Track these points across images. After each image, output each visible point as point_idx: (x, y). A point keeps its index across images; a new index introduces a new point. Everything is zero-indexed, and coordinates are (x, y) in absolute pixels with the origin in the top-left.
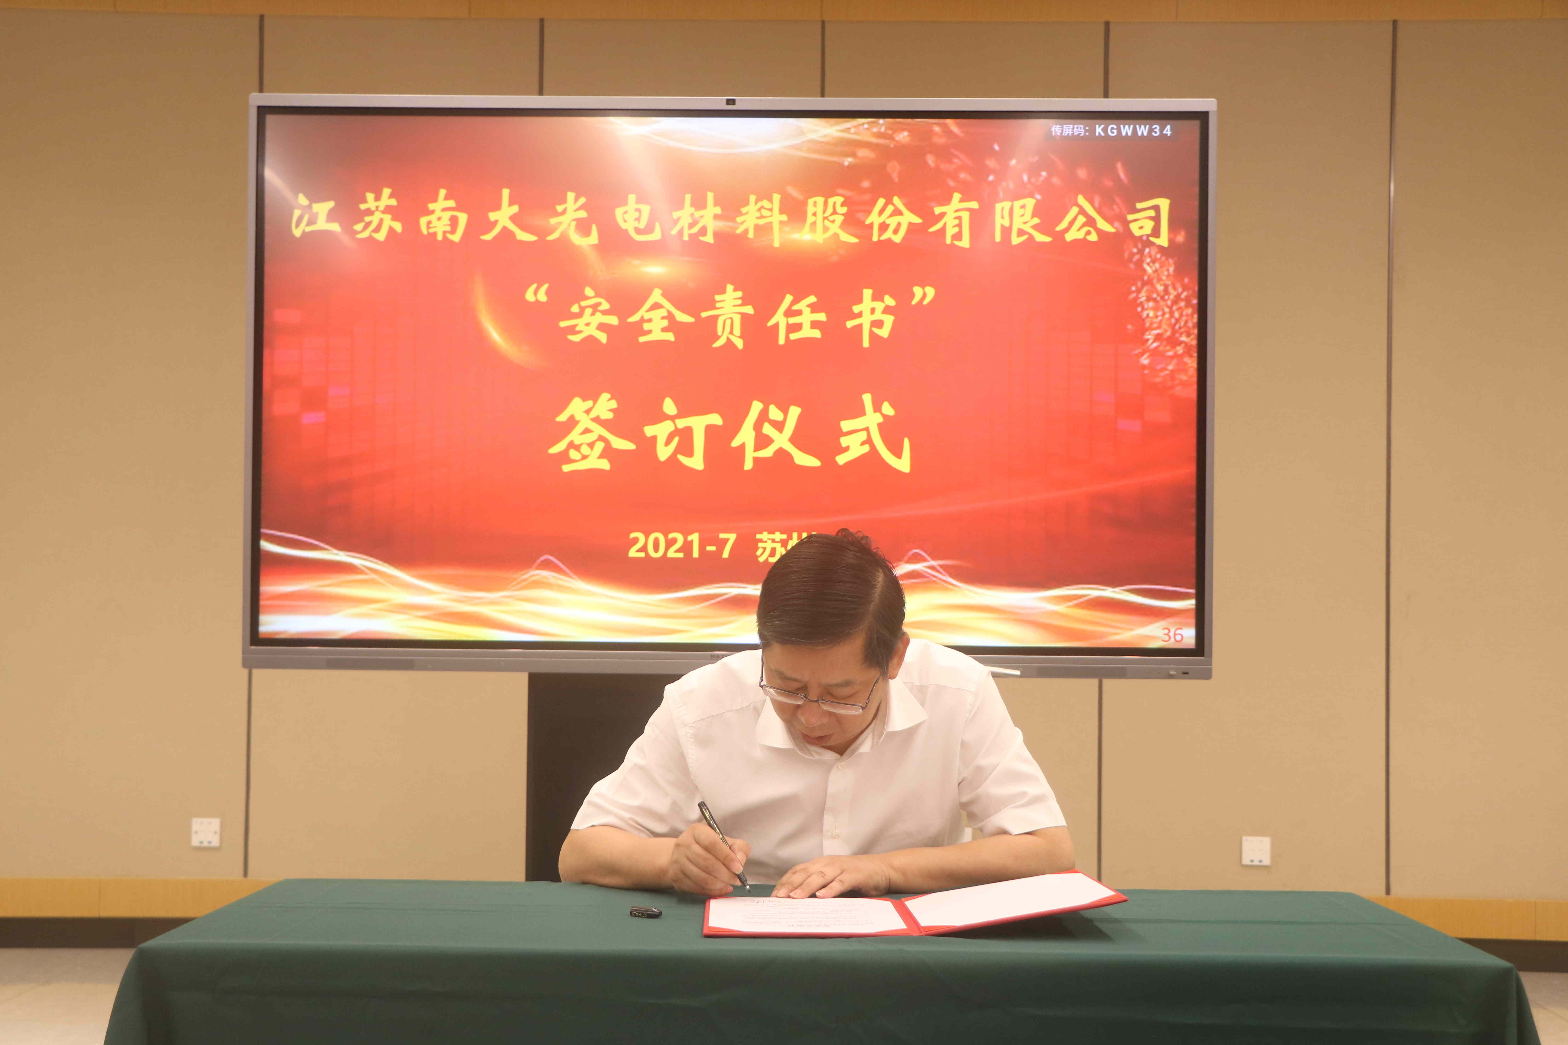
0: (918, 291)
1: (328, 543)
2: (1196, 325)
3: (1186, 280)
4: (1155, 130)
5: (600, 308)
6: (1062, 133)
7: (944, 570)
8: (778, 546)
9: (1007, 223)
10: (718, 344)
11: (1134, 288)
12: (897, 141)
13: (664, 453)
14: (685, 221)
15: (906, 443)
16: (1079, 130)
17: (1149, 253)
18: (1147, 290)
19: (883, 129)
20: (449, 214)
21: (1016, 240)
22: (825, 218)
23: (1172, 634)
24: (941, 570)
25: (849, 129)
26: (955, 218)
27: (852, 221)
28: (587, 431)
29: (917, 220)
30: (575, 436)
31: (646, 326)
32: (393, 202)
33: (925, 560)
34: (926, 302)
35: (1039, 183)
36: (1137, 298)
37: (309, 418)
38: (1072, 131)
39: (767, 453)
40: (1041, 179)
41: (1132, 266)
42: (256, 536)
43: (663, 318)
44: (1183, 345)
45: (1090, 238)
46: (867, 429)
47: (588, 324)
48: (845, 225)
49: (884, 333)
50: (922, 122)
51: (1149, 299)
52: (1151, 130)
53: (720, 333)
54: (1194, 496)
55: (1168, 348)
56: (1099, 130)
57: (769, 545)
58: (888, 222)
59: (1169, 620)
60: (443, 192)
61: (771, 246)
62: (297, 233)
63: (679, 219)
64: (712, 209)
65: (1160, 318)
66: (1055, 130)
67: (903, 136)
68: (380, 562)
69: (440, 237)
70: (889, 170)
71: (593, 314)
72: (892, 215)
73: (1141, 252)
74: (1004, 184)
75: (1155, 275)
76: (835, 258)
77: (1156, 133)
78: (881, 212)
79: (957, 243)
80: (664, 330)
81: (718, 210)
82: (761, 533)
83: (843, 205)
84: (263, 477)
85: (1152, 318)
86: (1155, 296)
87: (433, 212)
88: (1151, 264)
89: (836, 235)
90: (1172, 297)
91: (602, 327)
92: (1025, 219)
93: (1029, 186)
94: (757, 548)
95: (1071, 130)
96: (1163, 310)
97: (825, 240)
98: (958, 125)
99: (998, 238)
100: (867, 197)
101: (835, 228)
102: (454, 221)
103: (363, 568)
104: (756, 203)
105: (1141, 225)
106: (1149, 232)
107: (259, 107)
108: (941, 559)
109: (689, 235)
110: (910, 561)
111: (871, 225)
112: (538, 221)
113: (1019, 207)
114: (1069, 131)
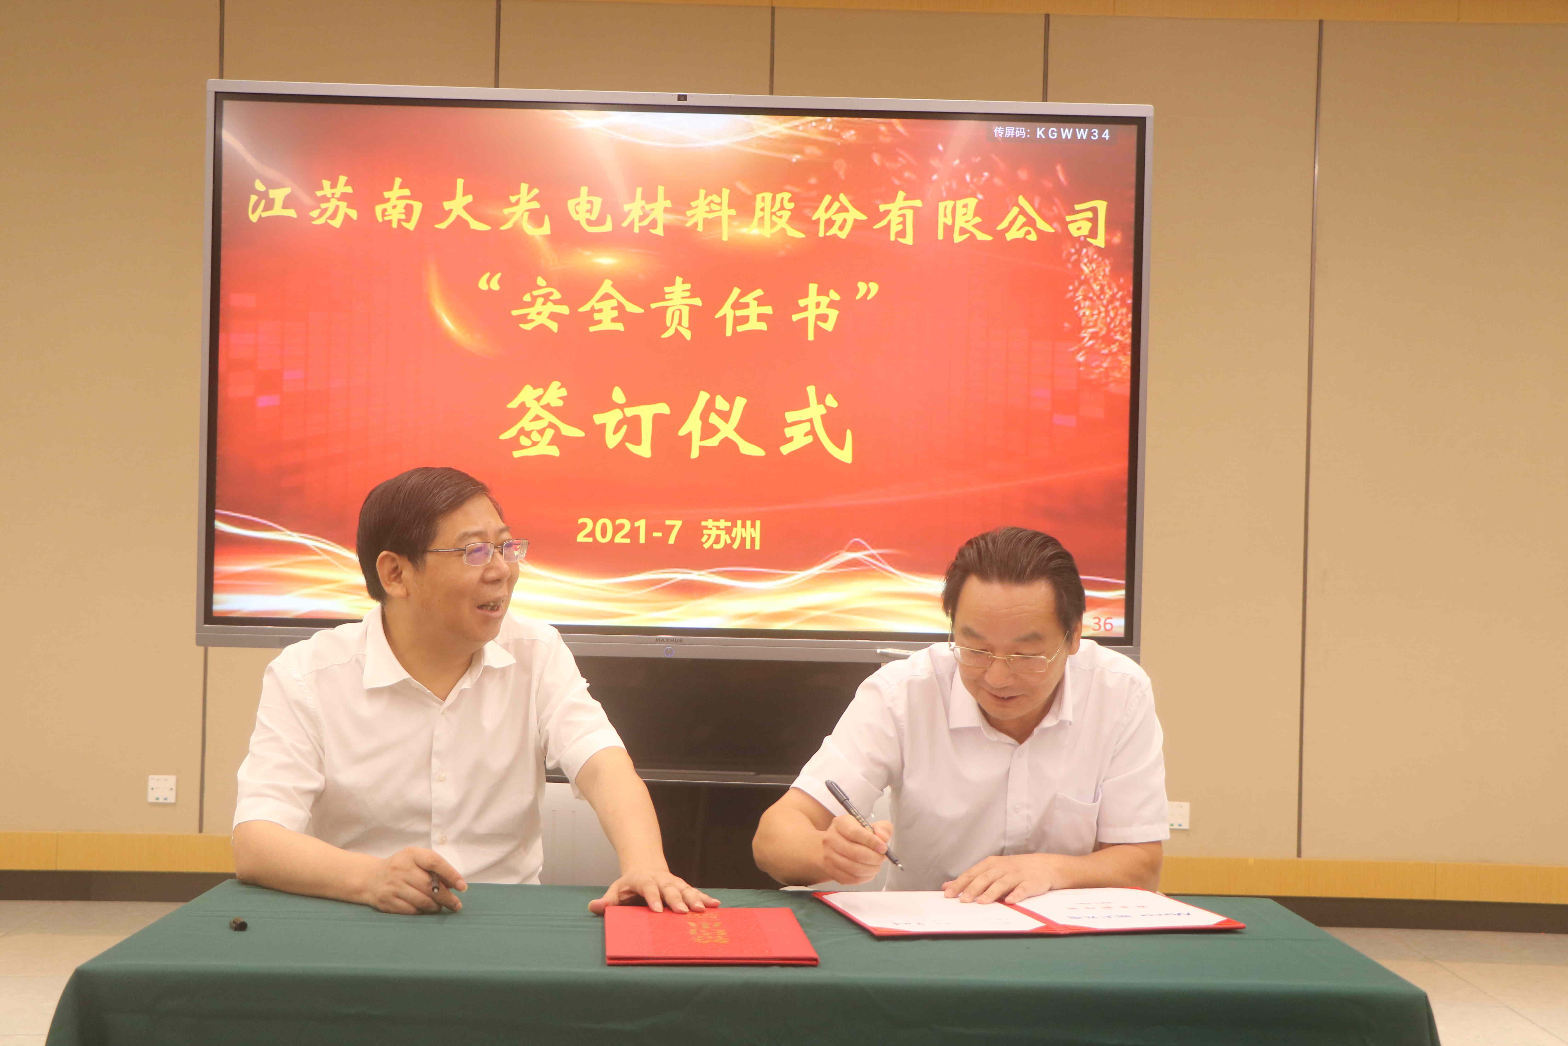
0: (862, 286)
1: (281, 525)
2: (1130, 325)
3: (1122, 281)
4: (1094, 134)
5: (551, 298)
6: (1004, 135)
7: (883, 558)
8: (722, 533)
9: (950, 223)
10: (666, 335)
11: (1071, 288)
12: (844, 139)
13: (612, 440)
14: (636, 214)
15: (849, 433)
16: (1021, 132)
17: (1087, 253)
18: (1084, 290)
19: (830, 128)
20: (403, 203)
21: (958, 238)
22: (773, 213)
23: (1102, 623)
24: (880, 559)
25: (797, 126)
26: (899, 216)
27: (799, 217)
28: (537, 418)
29: (862, 217)
30: (525, 423)
31: (597, 317)
32: (349, 190)
33: (866, 549)
34: (869, 297)
35: (981, 183)
36: (1074, 297)
37: (264, 401)
38: (1014, 133)
39: (714, 442)
40: (984, 179)
41: (1070, 266)
42: (210, 517)
43: (613, 308)
44: (1117, 344)
45: (1029, 237)
46: (811, 421)
47: (539, 313)
48: (791, 221)
49: (829, 326)
50: (868, 121)
51: (1085, 298)
52: (1090, 134)
53: (668, 324)
54: (1125, 490)
55: (1103, 346)
56: (1040, 133)
57: (714, 532)
58: (834, 218)
59: (1100, 610)
60: (398, 181)
61: (720, 239)
62: (254, 218)
63: (630, 212)
64: (663, 203)
65: (1096, 317)
66: (998, 132)
67: (850, 135)
68: (333, 544)
69: (395, 225)
70: (836, 167)
71: (544, 303)
72: (838, 212)
73: (1079, 252)
74: (947, 184)
75: (1092, 274)
76: (782, 253)
77: (1095, 136)
78: (827, 209)
79: (901, 240)
80: (614, 320)
81: (668, 204)
82: (706, 520)
83: (790, 201)
84: (217, 458)
85: (1087, 316)
86: (1091, 295)
87: (388, 200)
88: (1088, 265)
89: (783, 230)
90: (1107, 296)
91: (553, 316)
92: (967, 218)
93: (971, 186)
94: (703, 535)
95: (1012, 132)
96: (1099, 309)
97: (772, 235)
98: (904, 125)
99: (941, 236)
100: (814, 193)
101: (782, 223)
102: (409, 210)
103: (316, 549)
104: (705, 198)
105: (1079, 226)
106: (1086, 233)
107: (216, 93)
108: (880, 548)
109: (640, 227)
110: (852, 549)
111: (818, 221)
112: (491, 211)
113: (961, 207)
114: (1011, 133)
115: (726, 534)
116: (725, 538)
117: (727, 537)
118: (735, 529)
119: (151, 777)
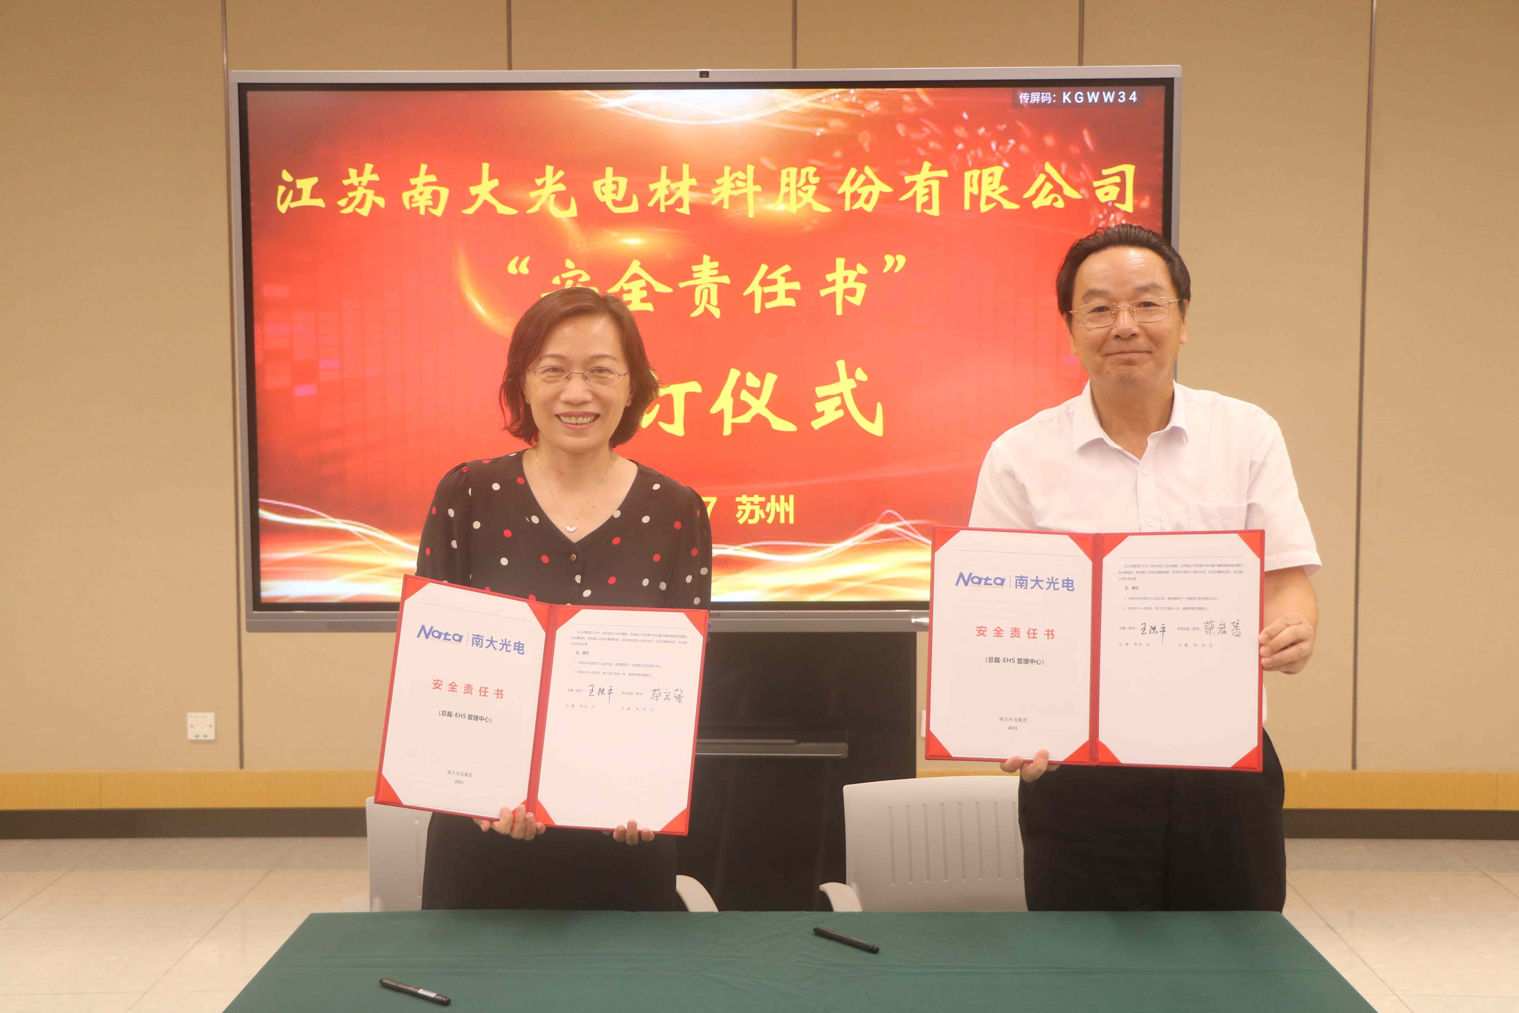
0: (889, 259)
1: (324, 512)
4: (1121, 97)
6: (1029, 100)
7: (916, 529)
8: (757, 508)
9: (976, 192)
10: (695, 314)
12: (868, 111)
14: (661, 194)
15: (879, 406)
16: (1046, 98)
17: (1115, 218)
19: (854, 99)
20: (429, 190)
21: (984, 208)
22: (798, 189)
24: (913, 529)
25: (821, 99)
26: (925, 187)
27: (825, 192)
29: (888, 189)
32: (376, 177)
33: (898, 520)
34: (897, 270)
35: (1007, 151)
37: (302, 391)
38: (1039, 99)
39: (745, 418)
40: (1010, 147)
42: (254, 506)
43: (642, 289)
45: (1056, 205)
46: (841, 395)
48: (818, 195)
49: (857, 300)
50: (892, 91)
52: (1117, 97)
53: (697, 303)
57: (748, 508)
58: (859, 191)
60: (424, 167)
61: (746, 216)
62: (283, 209)
63: (656, 190)
64: (688, 181)
66: (1023, 98)
67: (874, 106)
68: (375, 529)
69: (422, 212)
70: (860, 140)
72: (864, 184)
73: (1106, 218)
74: (973, 152)
76: (808, 228)
77: (1122, 99)
78: (853, 182)
79: (927, 211)
80: (643, 300)
81: (694, 182)
82: (741, 496)
83: (815, 175)
84: (258, 449)
87: (415, 187)
89: (809, 205)
92: (993, 187)
93: (997, 154)
94: (738, 511)
95: (1038, 97)
97: (798, 210)
98: (928, 94)
99: (967, 206)
100: (839, 167)
101: (808, 198)
102: (436, 195)
103: (358, 535)
104: (731, 174)
105: (1106, 192)
106: (1114, 198)
107: (239, 84)
108: (913, 519)
109: (666, 207)
110: (885, 521)
111: (843, 195)
112: (517, 195)
113: (987, 175)
114: (1036, 99)
115: (761, 509)
116: (759, 513)
117: (762, 512)
118: (769, 504)
119: (190, 714)
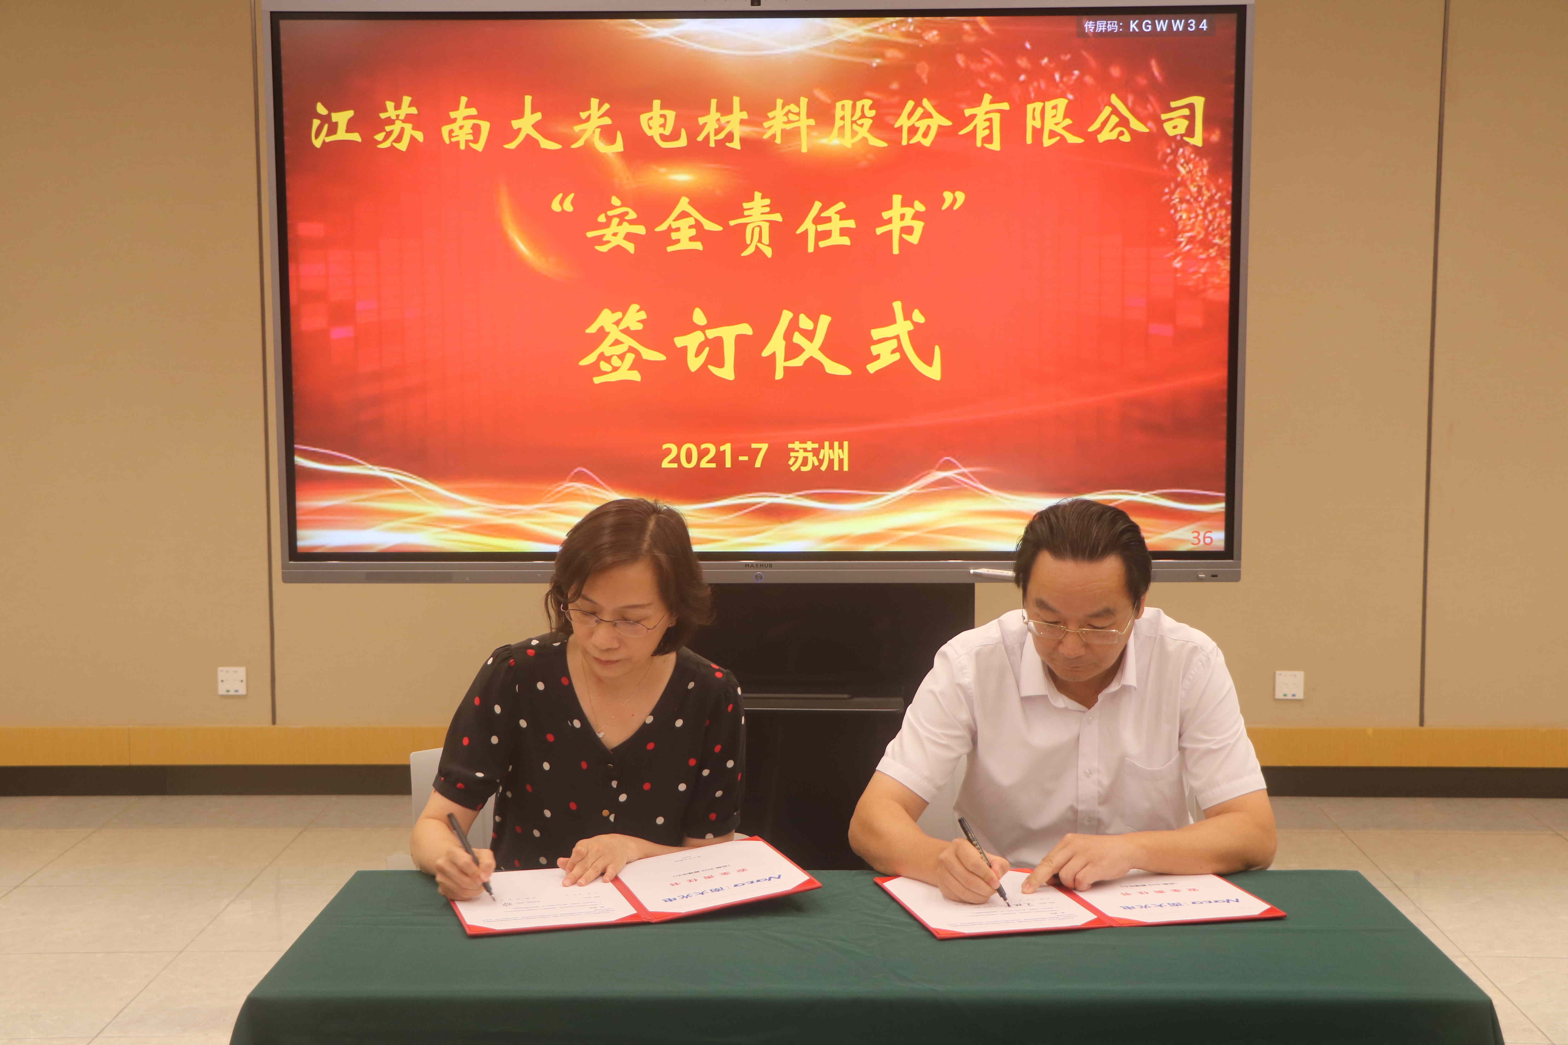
0: (948, 196)
1: (361, 459)
2: (1230, 227)
3: (1220, 181)
4: (1191, 25)
5: (627, 218)
6: (1095, 29)
7: (975, 477)
8: (810, 455)
9: (1038, 125)
10: (746, 253)
11: (1167, 190)
12: (926, 41)
13: (694, 363)
14: (710, 128)
15: (937, 350)
16: (1113, 26)
17: (1183, 152)
18: (1180, 192)
19: (912, 28)
20: (470, 123)
21: (1047, 142)
22: (854, 122)
23: (1201, 537)
24: (972, 477)
25: (877, 28)
26: (985, 120)
27: (881, 125)
28: (617, 342)
29: (947, 123)
30: (605, 348)
31: (674, 236)
32: (414, 111)
33: (956, 467)
34: (956, 207)
35: (1072, 82)
36: (1171, 200)
37: (338, 333)
38: (1105, 27)
39: (798, 362)
40: (1074, 78)
41: (1165, 167)
42: (289, 453)
43: (690, 227)
44: (1216, 248)
45: (1122, 139)
46: (897, 337)
47: (615, 234)
48: (873, 129)
49: (914, 239)
50: (952, 20)
51: (1182, 201)
52: (1187, 25)
53: (748, 242)
54: (1225, 400)
55: (1201, 250)
57: (801, 455)
58: (917, 125)
59: (1199, 523)
60: (464, 100)
61: (799, 151)
62: (317, 143)
63: (705, 124)
64: (738, 114)
65: (1193, 220)
66: (1088, 27)
67: (932, 36)
68: (415, 477)
69: (462, 147)
70: (918, 71)
71: (620, 224)
72: (922, 117)
73: (1174, 152)
74: (1035, 84)
75: (1189, 176)
76: (864, 163)
77: (1192, 27)
78: (910, 115)
79: (987, 146)
80: (692, 239)
81: (744, 115)
82: (793, 442)
83: (871, 108)
84: (294, 393)
85: (1185, 220)
86: (1188, 197)
87: (454, 120)
88: (1185, 165)
89: (865, 139)
90: (1205, 198)
91: (629, 237)
92: (1056, 120)
93: (1061, 85)
94: (790, 458)
95: (1104, 26)
96: (1196, 212)
97: (853, 144)
98: (991, 23)
99: (1029, 140)
101: (863, 132)
102: (476, 130)
103: (397, 482)
104: (783, 107)
105: (1174, 125)
106: (1183, 131)
107: (272, 13)
108: (972, 466)
109: (716, 141)
110: (942, 468)
111: (901, 128)
112: (561, 129)
113: (1051, 108)
114: (1102, 27)
115: (813, 456)
116: (812, 460)
117: (815, 459)
118: (822, 451)
119: (220, 669)
